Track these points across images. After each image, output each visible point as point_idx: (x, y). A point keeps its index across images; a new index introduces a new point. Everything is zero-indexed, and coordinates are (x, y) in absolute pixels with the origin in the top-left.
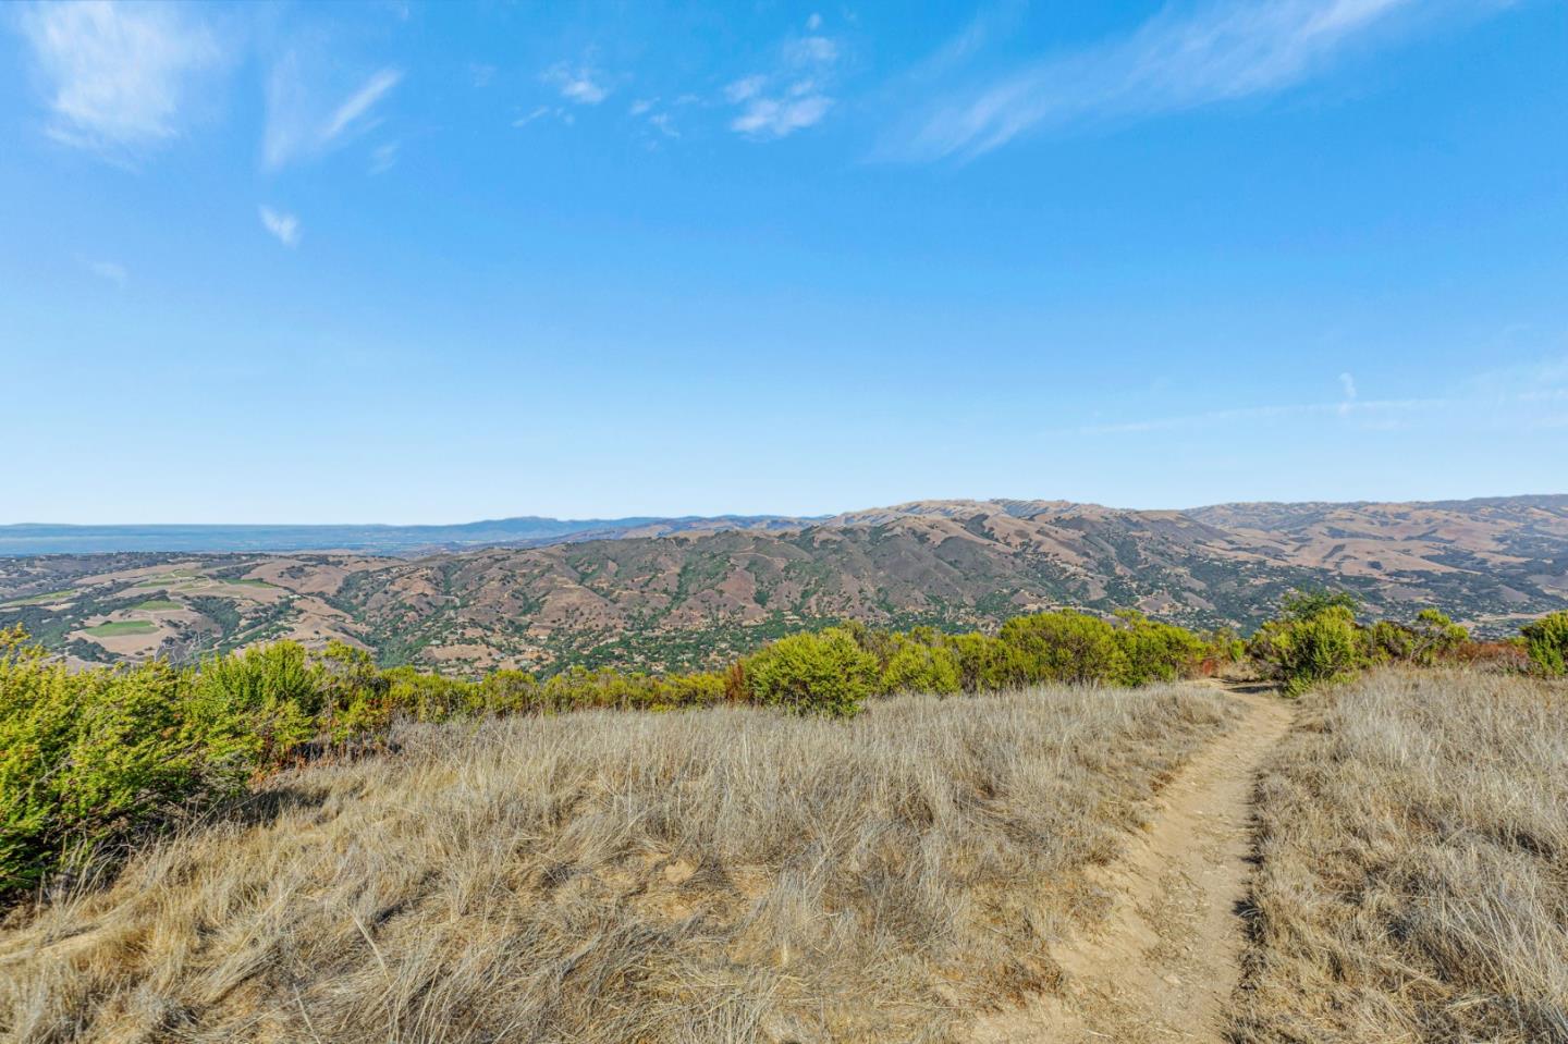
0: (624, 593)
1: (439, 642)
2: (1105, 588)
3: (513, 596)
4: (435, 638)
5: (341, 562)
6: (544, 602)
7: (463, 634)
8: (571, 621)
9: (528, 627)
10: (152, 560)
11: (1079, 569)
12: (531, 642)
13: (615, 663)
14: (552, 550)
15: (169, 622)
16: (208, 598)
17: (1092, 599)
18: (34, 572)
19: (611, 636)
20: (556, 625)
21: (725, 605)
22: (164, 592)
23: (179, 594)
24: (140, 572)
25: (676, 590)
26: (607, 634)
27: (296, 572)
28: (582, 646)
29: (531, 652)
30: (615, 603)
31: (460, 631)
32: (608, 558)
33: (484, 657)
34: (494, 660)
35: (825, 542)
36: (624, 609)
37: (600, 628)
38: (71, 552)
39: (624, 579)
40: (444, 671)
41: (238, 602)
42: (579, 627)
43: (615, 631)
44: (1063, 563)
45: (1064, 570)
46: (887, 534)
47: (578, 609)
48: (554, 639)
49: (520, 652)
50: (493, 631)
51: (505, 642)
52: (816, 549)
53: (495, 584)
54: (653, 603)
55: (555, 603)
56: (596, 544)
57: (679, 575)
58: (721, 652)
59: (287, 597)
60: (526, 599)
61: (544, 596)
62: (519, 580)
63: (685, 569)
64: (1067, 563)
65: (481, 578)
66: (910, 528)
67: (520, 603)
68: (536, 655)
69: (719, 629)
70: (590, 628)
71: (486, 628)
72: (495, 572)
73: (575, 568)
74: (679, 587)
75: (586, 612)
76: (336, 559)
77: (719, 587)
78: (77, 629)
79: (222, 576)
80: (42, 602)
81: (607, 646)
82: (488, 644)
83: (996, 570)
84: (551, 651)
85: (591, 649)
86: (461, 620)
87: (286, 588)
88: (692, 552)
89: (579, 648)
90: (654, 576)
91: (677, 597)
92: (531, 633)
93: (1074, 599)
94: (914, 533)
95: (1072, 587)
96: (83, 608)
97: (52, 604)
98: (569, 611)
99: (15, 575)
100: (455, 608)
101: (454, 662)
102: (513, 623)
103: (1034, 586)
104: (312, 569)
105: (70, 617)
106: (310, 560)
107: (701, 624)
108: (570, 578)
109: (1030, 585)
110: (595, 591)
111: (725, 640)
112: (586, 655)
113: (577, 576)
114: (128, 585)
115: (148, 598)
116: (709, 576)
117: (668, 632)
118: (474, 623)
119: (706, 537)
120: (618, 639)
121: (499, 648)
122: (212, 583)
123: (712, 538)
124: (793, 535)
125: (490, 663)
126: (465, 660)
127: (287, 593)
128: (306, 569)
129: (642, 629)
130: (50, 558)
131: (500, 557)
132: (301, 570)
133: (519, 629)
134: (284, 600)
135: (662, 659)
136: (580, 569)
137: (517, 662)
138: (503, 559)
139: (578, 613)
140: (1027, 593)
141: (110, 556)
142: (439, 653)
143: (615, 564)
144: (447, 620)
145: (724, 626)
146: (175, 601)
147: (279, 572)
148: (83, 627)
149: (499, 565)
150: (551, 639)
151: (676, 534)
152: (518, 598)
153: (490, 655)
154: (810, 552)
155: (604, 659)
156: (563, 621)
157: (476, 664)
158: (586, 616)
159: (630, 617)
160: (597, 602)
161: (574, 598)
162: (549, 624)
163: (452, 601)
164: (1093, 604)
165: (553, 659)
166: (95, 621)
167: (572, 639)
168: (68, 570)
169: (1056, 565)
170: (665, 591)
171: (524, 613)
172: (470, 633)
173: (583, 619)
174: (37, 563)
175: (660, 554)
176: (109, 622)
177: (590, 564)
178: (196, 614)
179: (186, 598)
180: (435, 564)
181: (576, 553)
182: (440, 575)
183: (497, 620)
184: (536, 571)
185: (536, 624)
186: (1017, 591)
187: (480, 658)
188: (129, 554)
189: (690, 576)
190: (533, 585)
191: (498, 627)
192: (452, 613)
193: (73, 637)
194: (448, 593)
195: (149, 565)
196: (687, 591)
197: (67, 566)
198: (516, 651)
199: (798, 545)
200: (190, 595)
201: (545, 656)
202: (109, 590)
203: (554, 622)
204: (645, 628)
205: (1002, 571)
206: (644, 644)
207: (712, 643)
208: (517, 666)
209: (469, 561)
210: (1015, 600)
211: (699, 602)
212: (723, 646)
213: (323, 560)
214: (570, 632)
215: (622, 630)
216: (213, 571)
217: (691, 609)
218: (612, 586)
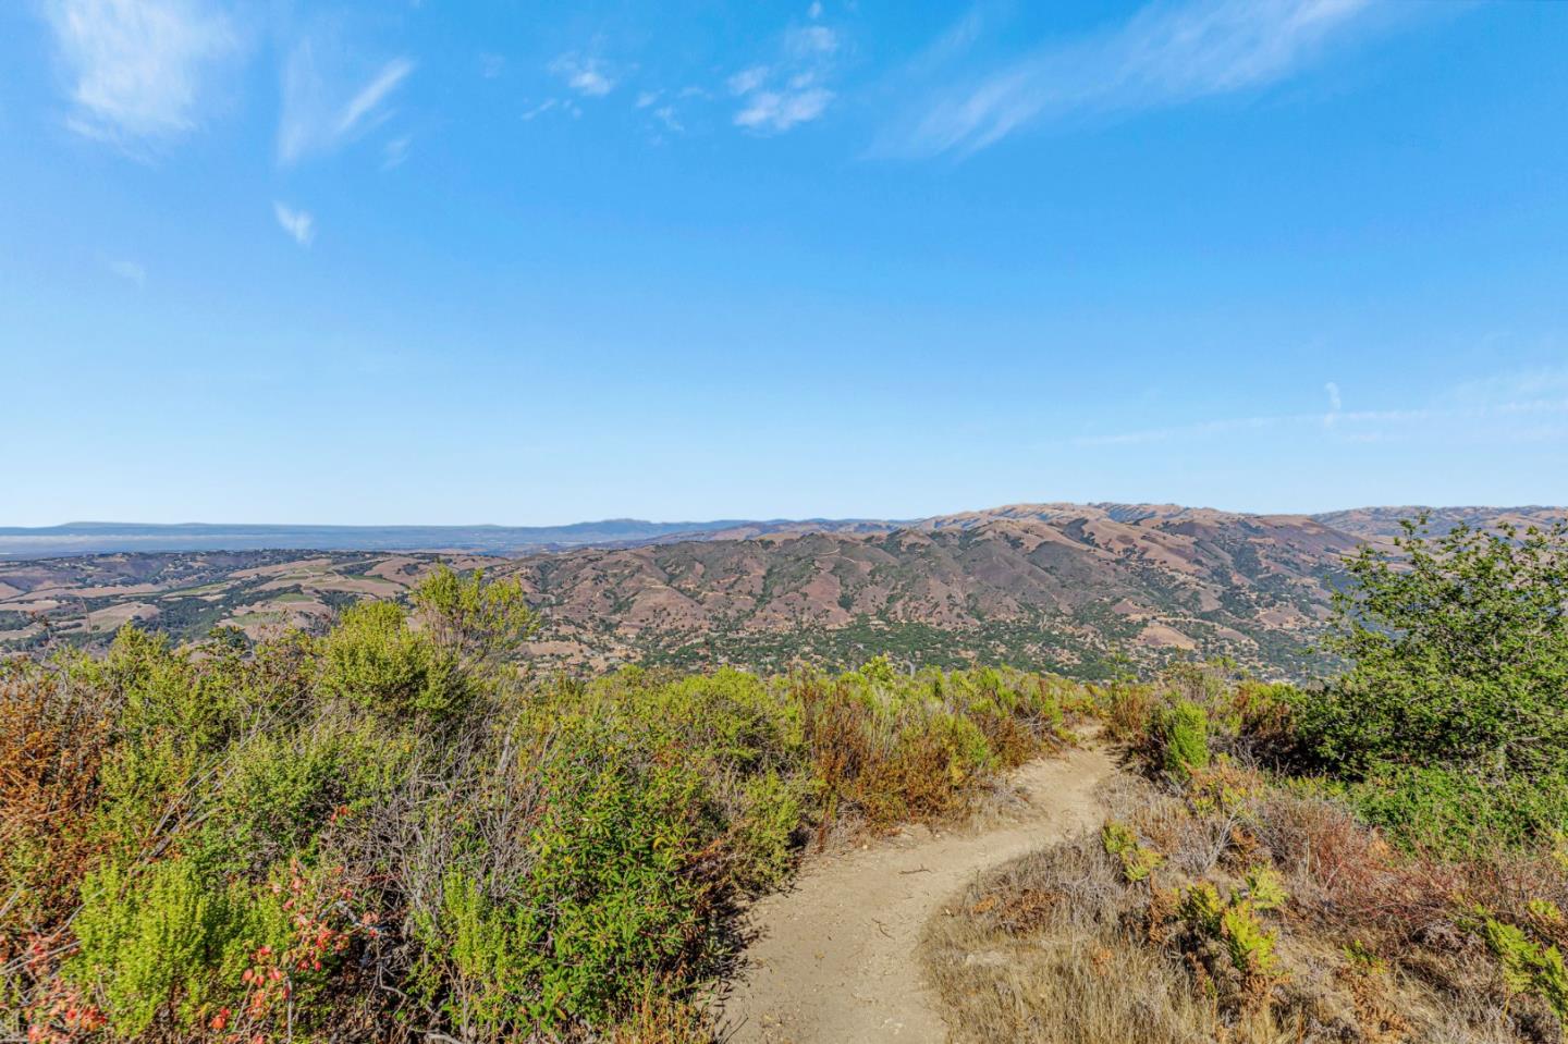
0: (710, 594)
1: (535, 638)
2: (1219, 599)
3: (605, 595)
4: (532, 634)
5: (451, 561)
6: (633, 602)
7: (557, 631)
8: (658, 621)
9: (617, 625)
10: (291, 556)
11: (1189, 578)
12: (620, 640)
13: (700, 663)
14: (642, 552)
15: (301, 612)
16: (335, 592)
17: (1203, 610)
18: (196, 565)
19: (696, 637)
20: (644, 625)
21: (809, 609)
22: (299, 586)
23: (311, 588)
24: (281, 567)
25: (761, 592)
26: (693, 635)
27: (411, 569)
28: (669, 646)
29: (620, 650)
30: (701, 604)
31: (554, 628)
32: (696, 560)
33: (576, 653)
34: (585, 656)
35: (912, 546)
36: (709, 611)
37: (686, 629)
38: (226, 549)
39: (710, 581)
40: (539, 665)
41: (360, 596)
42: (665, 627)
43: (700, 632)
44: (1171, 570)
45: (1173, 578)
46: (978, 539)
47: (665, 609)
48: (642, 638)
49: (610, 650)
50: (585, 628)
51: (596, 640)
52: (903, 553)
53: (588, 583)
54: (738, 605)
55: (644, 603)
56: (685, 546)
57: (764, 577)
58: (804, 656)
59: (402, 593)
60: (616, 598)
61: (633, 595)
62: (611, 580)
63: (770, 572)
64: (1176, 570)
65: (575, 578)
66: (1002, 533)
67: (611, 602)
68: (624, 653)
69: (802, 632)
70: (676, 628)
71: (578, 626)
72: (588, 571)
73: (664, 569)
74: (763, 590)
75: (673, 612)
76: (447, 557)
77: (803, 590)
78: (225, 618)
79: (349, 572)
80: (200, 593)
81: (692, 646)
82: (580, 642)
83: (1096, 577)
84: (638, 650)
85: (677, 649)
86: (555, 617)
87: (401, 584)
88: (779, 554)
89: (665, 647)
90: (739, 579)
91: (762, 600)
92: (620, 632)
93: (1183, 610)
94: (1007, 537)
95: (1182, 596)
96: (232, 599)
97: (208, 594)
98: (657, 611)
99: (181, 569)
100: (551, 606)
101: (548, 658)
102: (604, 621)
103: (1139, 594)
104: (425, 566)
105: (221, 606)
106: (423, 558)
107: (785, 627)
108: (658, 578)
109: (1134, 594)
110: (682, 592)
111: (808, 644)
112: (672, 655)
113: (665, 577)
114: (270, 579)
115: (284, 591)
116: (794, 578)
117: (752, 634)
118: (568, 621)
119: (792, 540)
120: (703, 640)
121: (590, 645)
122: (339, 578)
123: (798, 540)
124: (879, 539)
125: (581, 659)
126: (558, 657)
127: (402, 588)
128: (421, 566)
129: (726, 631)
130: (209, 553)
131: (592, 558)
132: (415, 567)
133: (609, 627)
134: (399, 595)
135: (746, 661)
136: (669, 570)
137: (607, 659)
138: (597, 560)
139: (665, 613)
140: (1130, 603)
141: (257, 553)
142: (534, 649)
143: (701, 566)
144: (543, 617)
145: (808, 629)
146: (308, 594)
147: (396, 569)
148: (231, 616)
149: (592, 565)
150: (639, 637)
151: (762, 537)
152: (609, 598)
153: (581, 651)
154: (897, 556)
155: (689, 659)
156: (651, 620)
157: (569, 660)
158: (673, 616)
159: (715, 618)
160: (685, 603)
161: (661, 599)
162: (636, 623)
163: (549, 599)
164: (1204, 616)
165: (640, 658)
166: (241, 611)
167: (658, 638)
168: (224, 565)
169: (1163, 573)
170: (750, 593)
171: (615, 612)
172: (564, 630)
173: (670, 619)
174: (199, 558)
175: (745, 556)
176: (253, 612)
177: (678, 566)
178: (324, 606)
179: (317, 592)
180: (534, 563)
181: (666, 554)
182: (538, 575)
183: (590, 618)
184: (626, 572)
185: (625, 623)
186: (1119, 600)
187: (572, 655)
188: (273, 551)
189: (774, 578)
190: (623, 585)
191: (590, 625)
192: (548, 610)
193: (223, 624)
194: (545, 591)
195: (288, 561)
196: (771, 593)
197: (222, 561)
198: (606, 649)
199: (884, 549)
200: (320, 589)
201: (632, 655)
202: (254, 583)
203: (642, 621)
204: (730, 629)
205: (1102, 578)
206: (728, 645)
207: (795, 647)
208: (607, 664)
209: (565, 561)
210: (1117, 609)
211: (783, 605)
212: (807, 649)
213: (434, 558)
214: (658, 632)
215: (707, 631)
216: (340, 567)
217: (775, 611)
218: (698, 587)
